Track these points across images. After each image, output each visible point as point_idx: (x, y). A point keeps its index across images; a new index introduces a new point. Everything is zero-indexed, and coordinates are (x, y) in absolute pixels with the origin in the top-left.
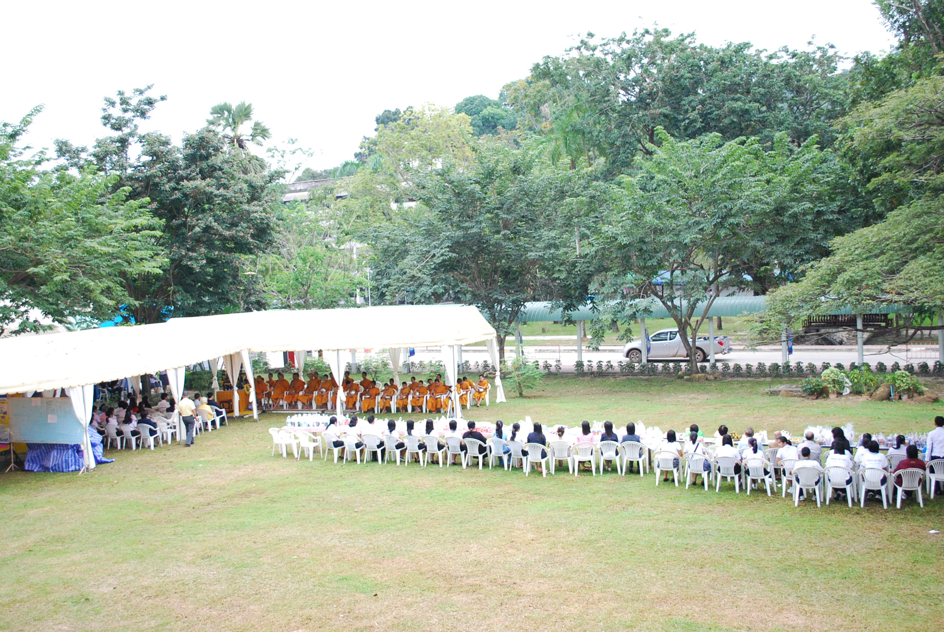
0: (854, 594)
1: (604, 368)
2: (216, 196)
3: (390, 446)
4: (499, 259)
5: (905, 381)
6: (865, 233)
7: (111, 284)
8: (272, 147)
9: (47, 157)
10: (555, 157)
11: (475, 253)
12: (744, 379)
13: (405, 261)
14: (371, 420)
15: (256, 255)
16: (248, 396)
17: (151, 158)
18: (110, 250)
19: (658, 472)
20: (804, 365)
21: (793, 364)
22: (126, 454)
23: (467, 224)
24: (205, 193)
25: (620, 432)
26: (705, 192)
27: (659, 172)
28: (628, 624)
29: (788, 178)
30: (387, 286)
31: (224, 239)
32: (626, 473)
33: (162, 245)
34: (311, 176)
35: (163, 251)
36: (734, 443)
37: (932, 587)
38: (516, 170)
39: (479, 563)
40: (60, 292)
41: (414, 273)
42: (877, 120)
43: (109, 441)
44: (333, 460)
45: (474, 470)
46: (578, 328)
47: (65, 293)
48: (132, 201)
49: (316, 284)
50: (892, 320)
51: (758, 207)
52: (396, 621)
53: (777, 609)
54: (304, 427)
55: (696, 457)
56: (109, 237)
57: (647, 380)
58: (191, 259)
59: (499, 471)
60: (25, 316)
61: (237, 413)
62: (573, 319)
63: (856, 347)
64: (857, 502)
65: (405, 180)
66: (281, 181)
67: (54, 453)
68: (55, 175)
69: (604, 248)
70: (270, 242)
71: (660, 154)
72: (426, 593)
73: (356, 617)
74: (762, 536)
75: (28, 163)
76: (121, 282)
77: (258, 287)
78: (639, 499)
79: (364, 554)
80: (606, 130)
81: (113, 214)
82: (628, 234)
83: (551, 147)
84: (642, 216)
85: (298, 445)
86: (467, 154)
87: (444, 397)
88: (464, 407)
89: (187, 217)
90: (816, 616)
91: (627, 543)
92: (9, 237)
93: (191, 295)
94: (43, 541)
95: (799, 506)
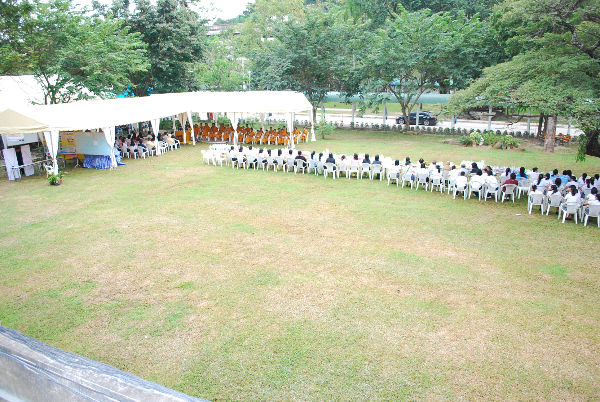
0: (479, 243)
1: (364, 126)
2: (174, 32)
3: (260, 161)
4: (315, 69)
5: (510, 140)
6: (501, 66)
7: (122, 76)
8: (202, 7)
9: (88, 9)
10: (346, 17)
11: (304, 65)
12: (432, 135)
13: (268, 68)
14: (250, 148)
15: (194, 63)
16: (191, 133)
17: (140, 11)
18: (121, 59)
19: (389, 179)
20: (462, 129)
21: (456, 129)
22: (132, 160)
23: (299, 51)
24: (168, 30)
25: (372, 159)
26: (421, 39)
27: (398, 28)
28: (373, 252)
29: (463, 35)
30: (259, 81)
31: (178, 54)
32: (373, 179)
33: (147, 56)
34: (221, 22)
35: (147, 60)
36: (426, 167)
37: (516, 241)
38: (326, 24)
39: (302, 220)
40: (97, 80)
41: (273, 75)
42: (516, 8)
43: (124, 154)
44: (232, 167)
45: (300, 174)
46: (353, 106)
47: (100, 81)
48: (131, 34)
49: (223, 78)
50: (505, 109)
51: (447, 49)
52: (263, 247)
53: (443, 248)
54: (218, 150)
55: (408, 173)
56: (120, 52)
57: (385, 133)
58: (161, 64)
59: (313, 176)
60: (80, 91)
61: (185, 142)
62: (350, 101)
63: (487, 122)
64: (483, 198)
65: (269, 26)
66: (206, 25)
67: (97, 159)
68: (92, 19)
69: (368, 66)
70: (201, 57)
71: (399, 18)
72: (277, 233)
73: (244, 244)
74: (437, 212)
75: (79, 13)
76: (127, 75)
77: (195, 79)
78: (379, 192)
79: (247, 214)
80: (372, 5)
81: (122, 40)
82: (381, 59)
83: (343, 12)
84: (388, 51)
85: (215, 159)
86: (301, 14)
87: (286, 138)
88: (295, 143)
89: (159, 42)
90: (461, 252)
91: (373, 213)
92: (70, 51)
93: (162, 82)
94: (94, 202)
95: (455, 199)
